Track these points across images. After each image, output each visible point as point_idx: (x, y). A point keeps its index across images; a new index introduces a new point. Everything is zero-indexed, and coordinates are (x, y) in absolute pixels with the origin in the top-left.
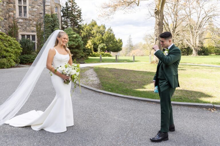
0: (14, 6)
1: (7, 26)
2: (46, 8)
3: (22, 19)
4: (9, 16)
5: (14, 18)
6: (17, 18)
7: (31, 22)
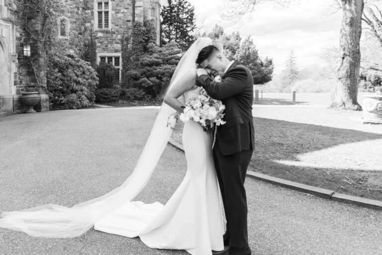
0: (92, 13)
1: (82, 44)
2: (136, 11)
3: (102, 32)
4: (86, 29)
5: (91, 31)
6: (96, 31)
7: (114, 35)
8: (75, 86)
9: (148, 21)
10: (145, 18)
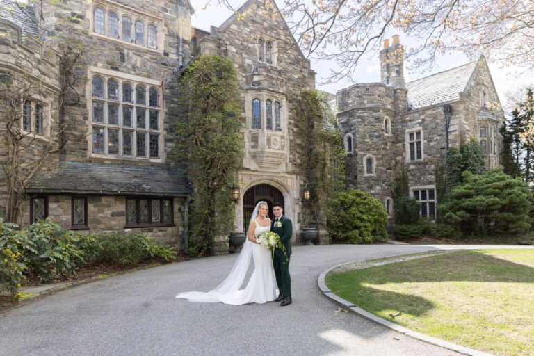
0: (404, 145)
1: (392, 179)
2: (450, 137)
3: (414, 164)
4: (397, 163)
5: (402, 164)
6: (408, 164)
7: (427, 166)
8: (358, 223)
9: (466, 146)
10: (462, 142)
